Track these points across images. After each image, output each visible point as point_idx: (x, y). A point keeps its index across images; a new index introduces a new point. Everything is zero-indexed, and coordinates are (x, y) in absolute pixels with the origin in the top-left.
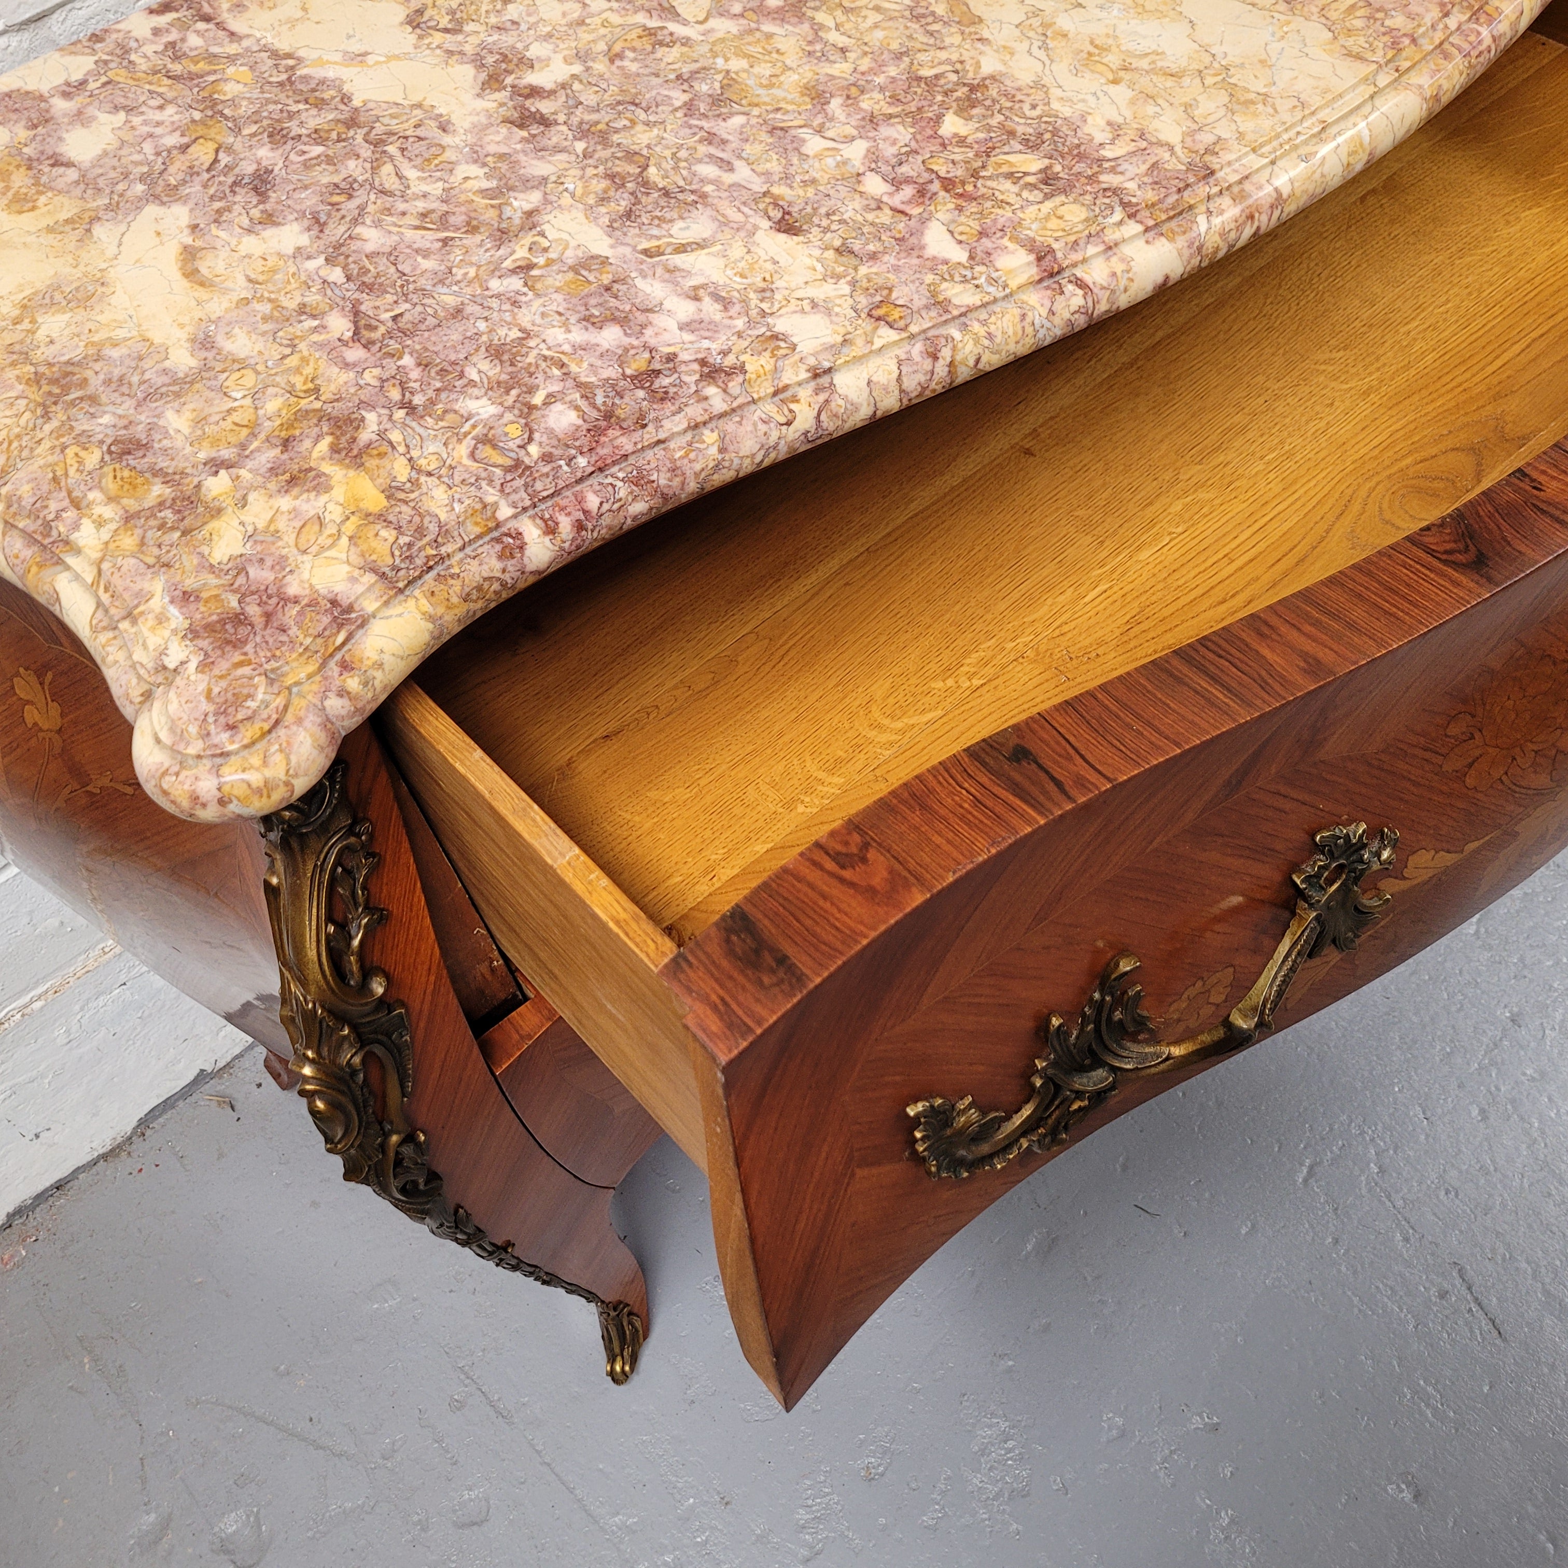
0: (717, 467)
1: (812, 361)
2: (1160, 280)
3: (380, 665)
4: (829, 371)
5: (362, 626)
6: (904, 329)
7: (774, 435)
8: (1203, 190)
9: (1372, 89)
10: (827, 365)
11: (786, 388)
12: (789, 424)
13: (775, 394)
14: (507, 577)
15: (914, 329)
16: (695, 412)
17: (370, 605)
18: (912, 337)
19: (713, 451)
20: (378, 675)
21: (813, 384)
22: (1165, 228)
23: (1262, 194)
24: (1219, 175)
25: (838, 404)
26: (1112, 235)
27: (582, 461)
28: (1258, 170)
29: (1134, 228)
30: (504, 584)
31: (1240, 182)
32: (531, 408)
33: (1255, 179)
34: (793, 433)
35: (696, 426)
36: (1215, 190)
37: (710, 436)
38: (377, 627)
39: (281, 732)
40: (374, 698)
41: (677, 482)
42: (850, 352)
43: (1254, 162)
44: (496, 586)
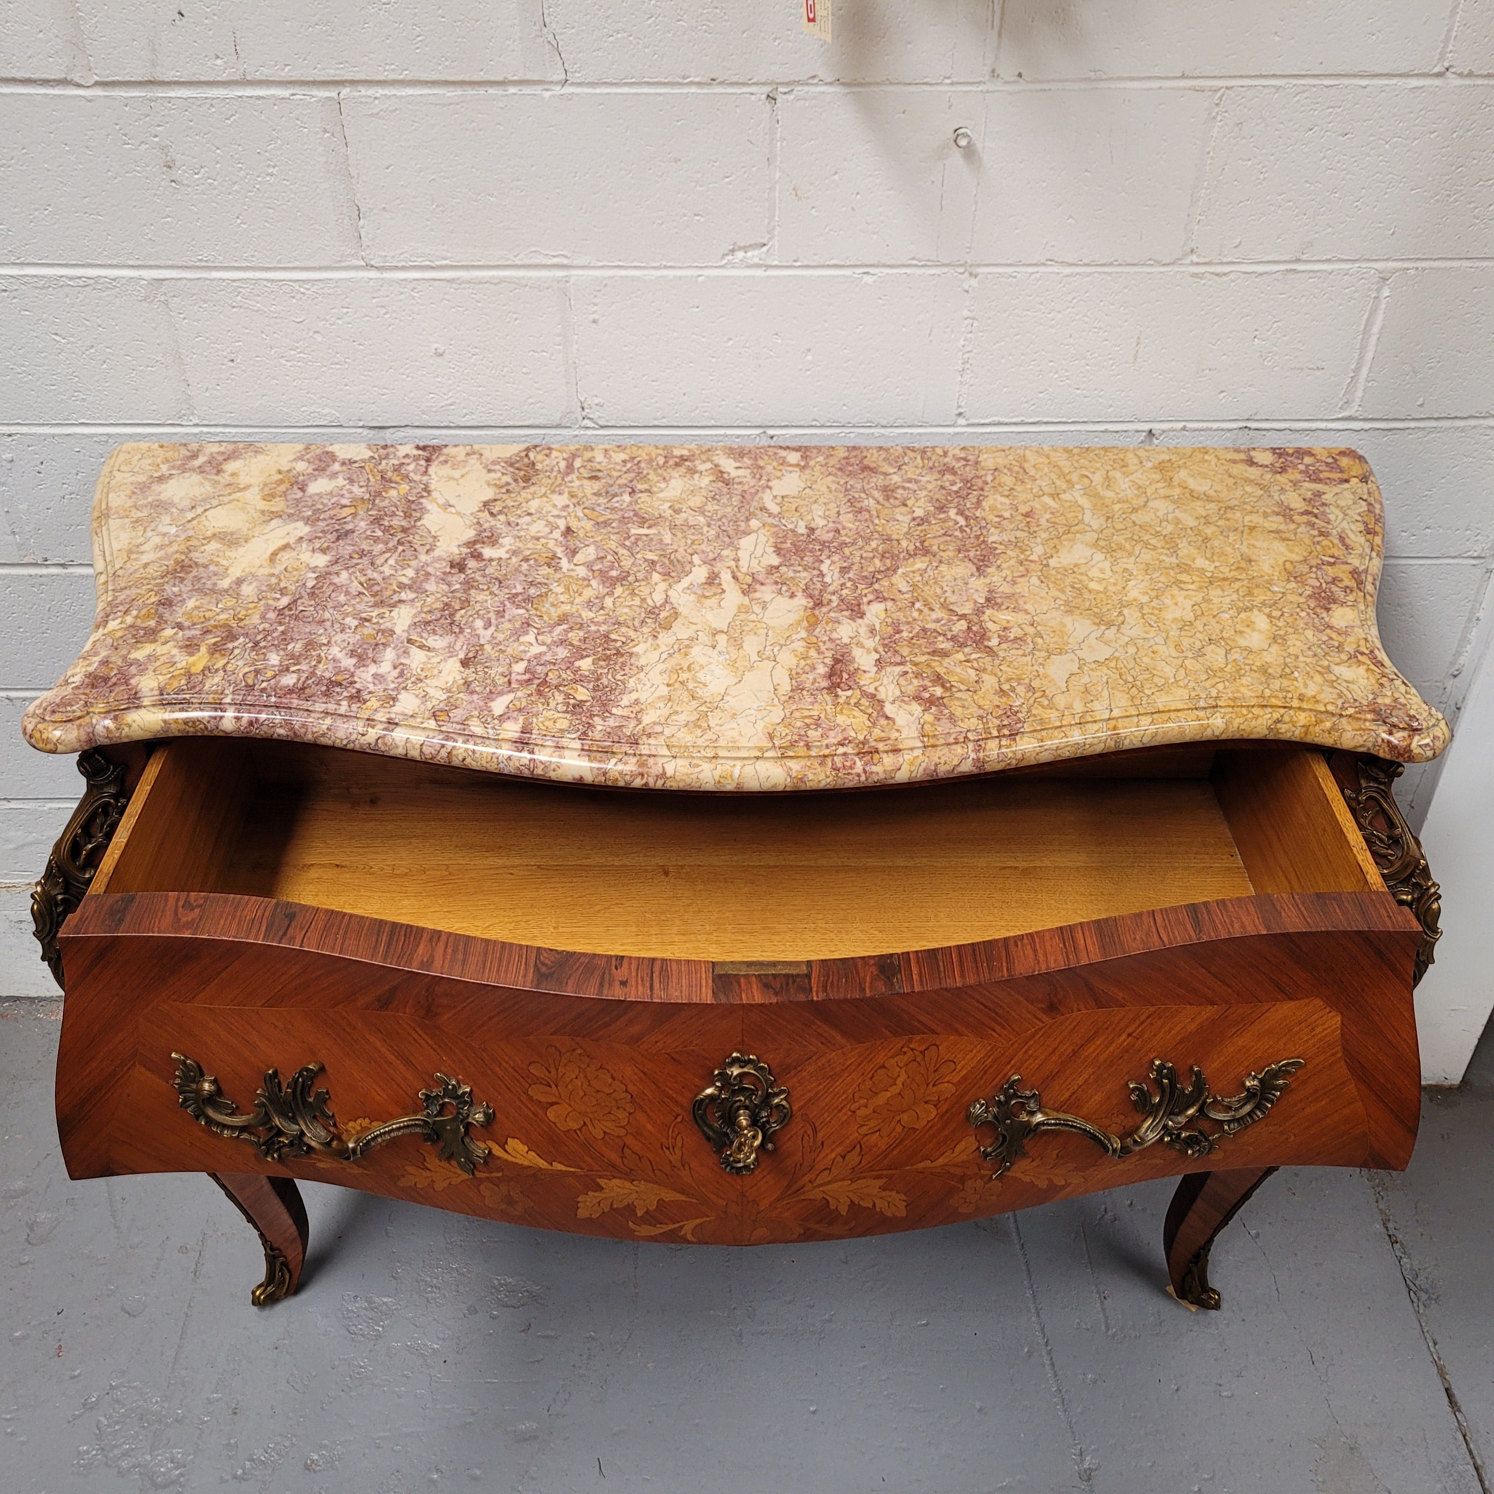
0: (323, 735)
1: (393, 716)
2: (577, 776)
3: (130, 726)
4: (397, 724)
5: (137, 707)
6: (440, 726)
7: (354, 737)
8: (626, 748)
9: (760, 754)
10: (397, 721)
11: (373, 720)
12: (363, 735)
13: (368, 720)
14: (209, 726)
15: (443, 729)
16: (331, 707)
17: (146, 702)
18: (442, 731)
19: (325, 727)
20: (126, 729)
21: (386, 725)
22: (593, 755)
23: (654, 767)
24: (641, 747)
25: (388, 740)
26: (564, 742)
27: (273, 699)
28: (662, 756)
29: (577, 744)
30: (206, 728)
31: (649, 756)
32: (287, 670)
33: (658, 759)
34: (363, 740)
35: (327, 713)
36: (632, 752)
37: (328, 721)
38: (142, 712)
39: (69, 725)
40: (120, 737)
41: (303, 730)
42: (412, 722)
43: (665, 751)
44: (202, 726)
